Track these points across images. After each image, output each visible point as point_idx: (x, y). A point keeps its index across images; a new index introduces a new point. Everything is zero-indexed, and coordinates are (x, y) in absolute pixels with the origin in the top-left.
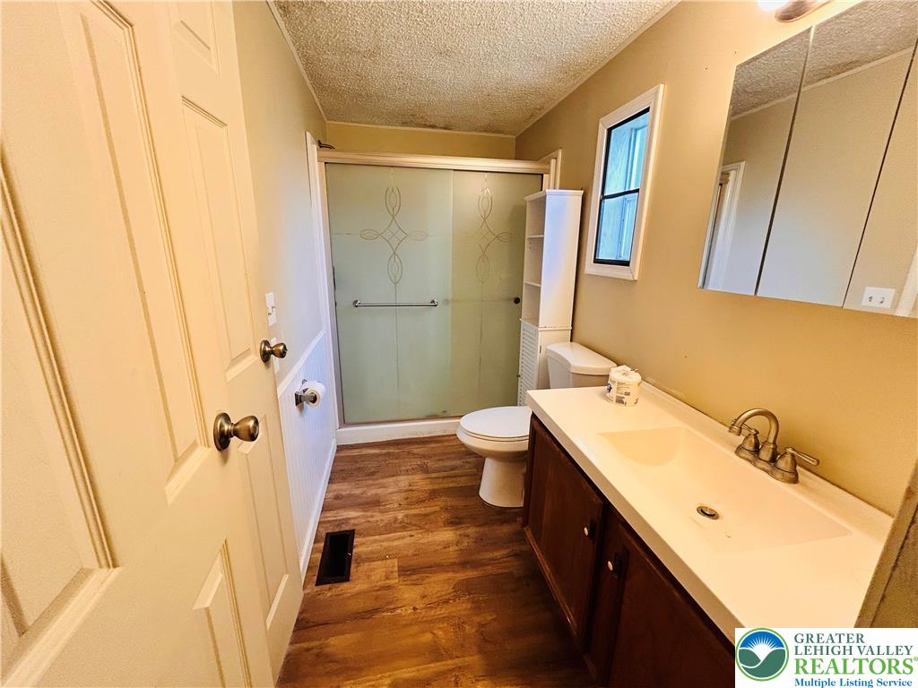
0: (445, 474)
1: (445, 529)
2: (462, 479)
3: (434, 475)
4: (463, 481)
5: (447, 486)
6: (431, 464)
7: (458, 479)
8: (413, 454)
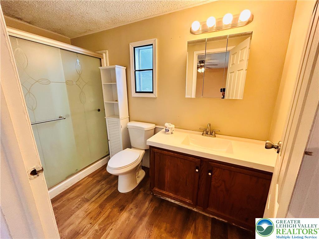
0: (98, 195)
1: (121, 214)
2: (107, 192)
3: (94, 199)
4: (109, 193)
5: (104, 199)
6: (86, 196)
7: (106, 193)
8: (72, 198)
